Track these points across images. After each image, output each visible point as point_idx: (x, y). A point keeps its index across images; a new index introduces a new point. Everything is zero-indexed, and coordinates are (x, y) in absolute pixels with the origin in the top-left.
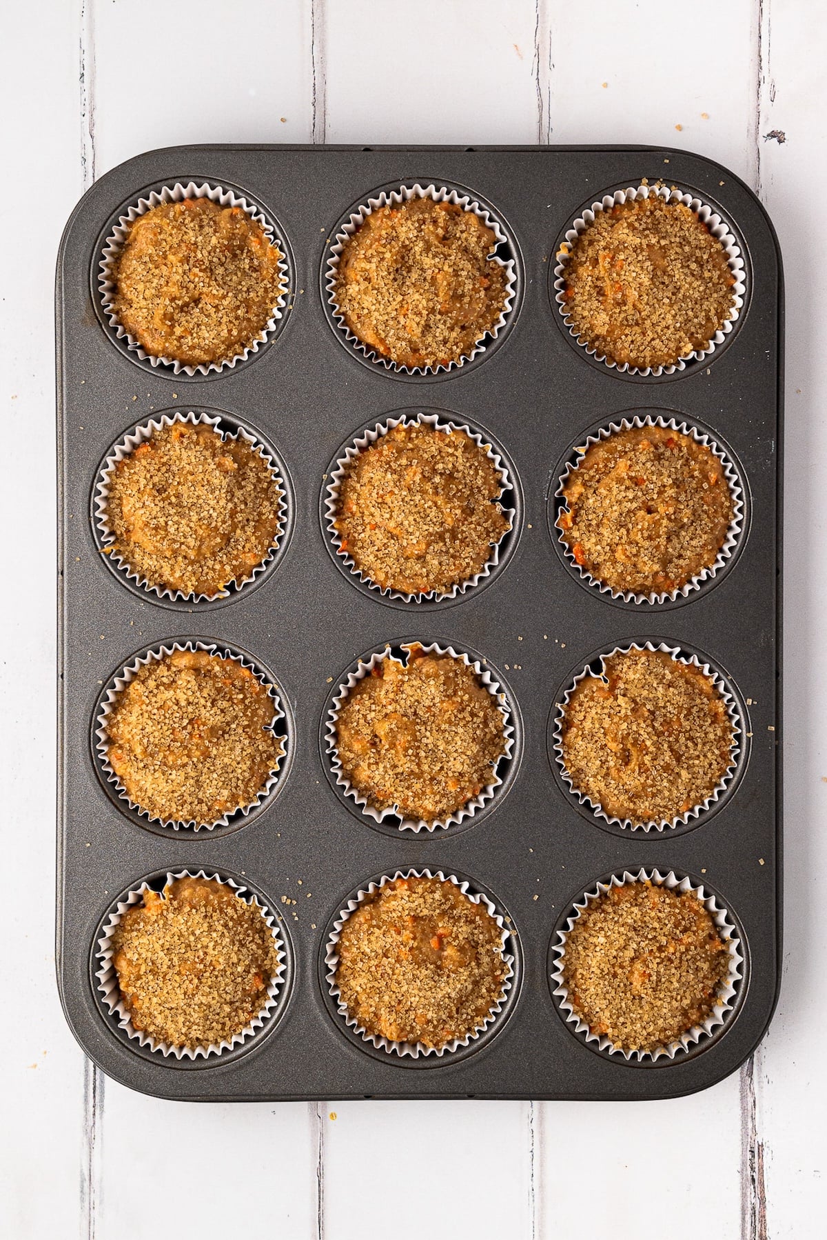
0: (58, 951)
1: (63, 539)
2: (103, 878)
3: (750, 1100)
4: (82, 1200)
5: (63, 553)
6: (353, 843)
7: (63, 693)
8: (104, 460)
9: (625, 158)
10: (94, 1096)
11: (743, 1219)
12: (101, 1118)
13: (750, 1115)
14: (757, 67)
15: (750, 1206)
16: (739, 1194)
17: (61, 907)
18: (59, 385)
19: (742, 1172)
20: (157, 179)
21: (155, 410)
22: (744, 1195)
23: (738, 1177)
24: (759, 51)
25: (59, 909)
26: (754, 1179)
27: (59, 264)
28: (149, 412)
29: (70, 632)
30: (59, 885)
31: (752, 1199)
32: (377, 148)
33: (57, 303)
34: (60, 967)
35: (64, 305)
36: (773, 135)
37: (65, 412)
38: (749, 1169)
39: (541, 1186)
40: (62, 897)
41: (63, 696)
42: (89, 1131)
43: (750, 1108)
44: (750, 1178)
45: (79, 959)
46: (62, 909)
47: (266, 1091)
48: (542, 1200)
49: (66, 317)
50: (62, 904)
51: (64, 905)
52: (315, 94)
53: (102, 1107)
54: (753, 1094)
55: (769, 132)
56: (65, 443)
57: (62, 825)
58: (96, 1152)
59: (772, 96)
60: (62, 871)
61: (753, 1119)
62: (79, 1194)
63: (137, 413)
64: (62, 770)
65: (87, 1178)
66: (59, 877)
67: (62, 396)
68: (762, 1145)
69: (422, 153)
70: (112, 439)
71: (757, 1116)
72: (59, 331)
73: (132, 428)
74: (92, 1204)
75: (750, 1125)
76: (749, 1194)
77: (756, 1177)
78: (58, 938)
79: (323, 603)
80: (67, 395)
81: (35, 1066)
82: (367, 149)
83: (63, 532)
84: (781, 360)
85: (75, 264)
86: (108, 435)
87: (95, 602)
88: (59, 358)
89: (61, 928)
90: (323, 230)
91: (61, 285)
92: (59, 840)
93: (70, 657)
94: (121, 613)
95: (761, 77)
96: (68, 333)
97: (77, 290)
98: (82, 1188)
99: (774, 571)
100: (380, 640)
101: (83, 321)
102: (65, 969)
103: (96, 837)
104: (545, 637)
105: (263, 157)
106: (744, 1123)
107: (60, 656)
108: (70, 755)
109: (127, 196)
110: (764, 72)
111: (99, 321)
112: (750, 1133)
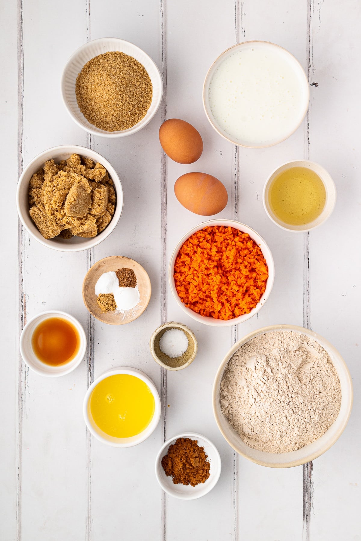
4: (87, 433)
14: (308, 62)
24: (309, 56)
36: (314, 84)
52: (163, 70)
55: (312, 83)
59: (313, 71)
62: (86, 431)
74: (90, 435)
81: (71, 389)
95: (310, 65)
110: (311, 63)
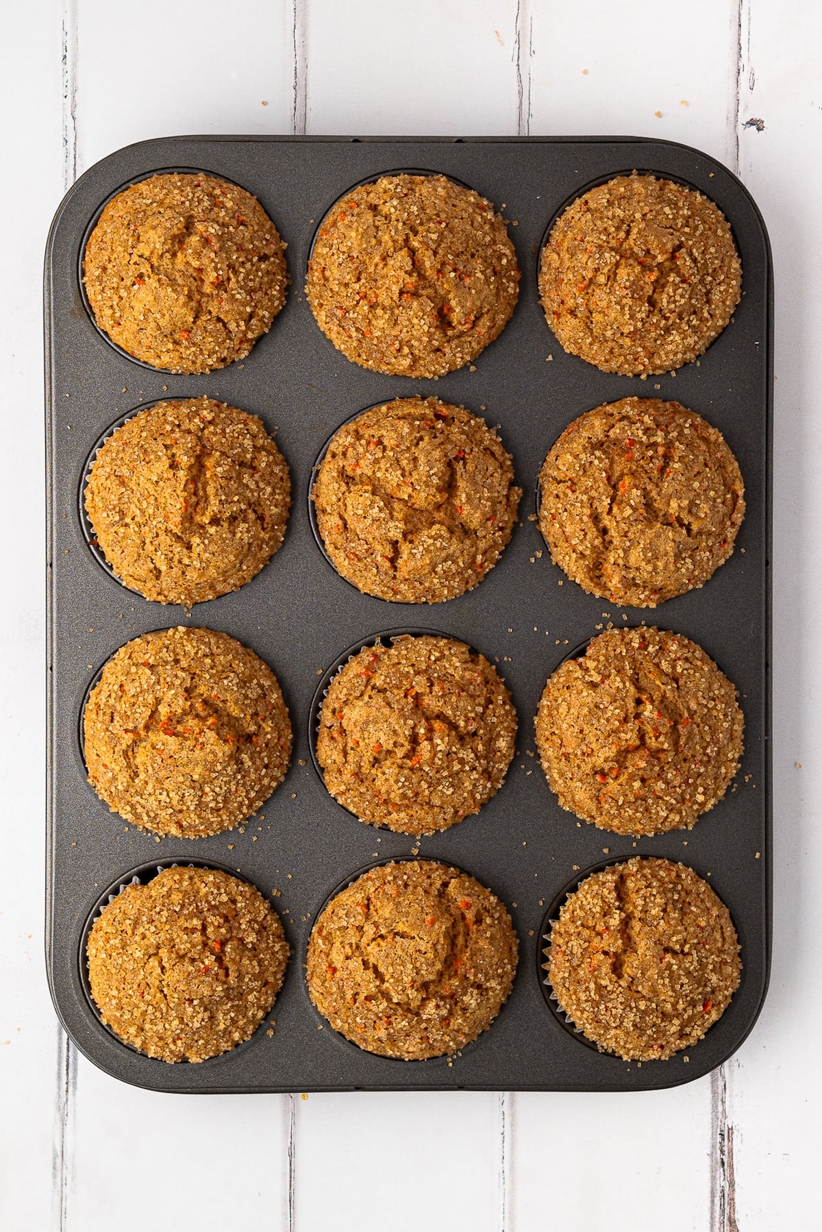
0: (48, 944)
1: (52, 531)
2: (92, 871)
3: (720, 1084)
5: (52, 545)
6: (343, 834)
7: (52, 685)
8: (93, 452)
9: (615, 149)
10: (67, 1073)
11: (713, 1201)
12: (74, 1094)
13: (720, 1098)
15: (719, 1189)
16: (708, 1176)
17: (51, 899)
18: (47, 376)
19: (711, 1155)
20: (146, 171)
21: (144, 402)
22: (713, 1178)
23: (708, 1159)
25: (48, 901)
26: (724, 1161)
27: (47, 255)
28: (138, 404)
29: (59, 624)
30: (49, 878)
31: (721, 1182)
32: (366, 139)
33: (46, 295)
34: (50, 960)
35: (52, 297)
37: (53, 404)
38: (719, 1152)
39: (512, 1168)
40: (51, 890)
41: (52, 688)
42: (62, 1108)
43: (720, 1092)
44: (719, 1161)
45: (69, 951)
46: (51, 902)
47: (256, 1083)
48: (513, 1182)
49: (54, 308)
50: (51, 896)
51: (53, 898)
53: (75, 1084)
54: (724, 1077)
56: (54, 435)
57: (52, 817)
58: (68, 1129)
60: (52, 864)
61: (723, 1102)
63: (127, 404)
64: (52, 762)
65: (60, 1154)
66: (49, 869)
67: (51, 388)
68: (732, 1129)
69: (411, 145)
70: (101, 432)
71: (727, 1100)
72: (47, 322)
73: (121, 420)
75: (720, 1109)
76: (718, 1176)
77: (726, 1160)
78: (48, 930)
79: (312, 595)
80: (56, 387)
82: (356, 140)
83: (52, 524)
84: (770, 351)
85: (63, 255)
86: (97, 427)
87: (84, 595)
88: (47, 350)
89: (51, 920)
90: (312, 221)
91: (49, 276)
92: (49, 832)
93: (59, 650)
94: (111, 606)
96: (56, 325)
97: (66, 282)
98: (55, 1164)
99: (764, 563)
100: (370, 633)
101: (72, 312)
102: (54, 962)
103: (85, 830)
104: (535, 629)
105: (252, 149)
106: (715, 1107)
107: (49, 648)
108: (59, 747)
109: (115, 187)
111: (87, 313)
112: (720, 1116)
